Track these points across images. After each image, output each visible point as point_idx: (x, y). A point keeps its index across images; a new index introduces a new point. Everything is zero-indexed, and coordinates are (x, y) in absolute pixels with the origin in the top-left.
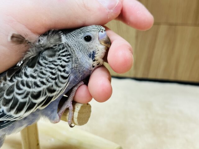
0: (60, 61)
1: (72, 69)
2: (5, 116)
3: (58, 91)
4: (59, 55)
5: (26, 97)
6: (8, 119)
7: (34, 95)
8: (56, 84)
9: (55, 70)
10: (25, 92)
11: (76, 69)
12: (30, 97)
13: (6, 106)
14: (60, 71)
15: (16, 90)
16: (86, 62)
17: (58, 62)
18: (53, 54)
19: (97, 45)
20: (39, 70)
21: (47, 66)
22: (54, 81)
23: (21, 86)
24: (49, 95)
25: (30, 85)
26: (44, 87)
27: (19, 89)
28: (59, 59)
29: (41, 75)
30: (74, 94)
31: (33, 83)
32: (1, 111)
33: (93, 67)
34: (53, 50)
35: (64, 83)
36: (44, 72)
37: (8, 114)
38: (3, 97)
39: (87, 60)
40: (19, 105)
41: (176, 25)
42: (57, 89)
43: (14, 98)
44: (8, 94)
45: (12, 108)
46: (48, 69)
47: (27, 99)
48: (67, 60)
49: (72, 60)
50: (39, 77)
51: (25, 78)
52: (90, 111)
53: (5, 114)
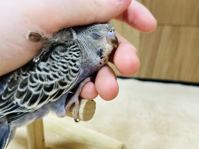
0: (71, 55)
1: (82, 63)
2: (19, 108)
3: (69, 84)
4: (70, 50)
5: (39, 89)
6: (21, 111)
7: (47, 88)
8: (67, 77)
9: (67, 64)
10: (38, 84)
11: (85, 63)
12: (43, 90)
13: (20, 98)
14: (71, 65)
15: (30, 83)
16: (95, 59)
17: (69, 57)
18: (65, 49)
19: (104, 44)
20: (51, 64)
21: (59, 60)
22: (65, 75)
23: (35, 79)
24: (61, 87)
25: (43, 78)
26: (56, 80)
27: (33, 82)
28: (70, 54)
29: (53, 69)
30: (81, 89)
31: (46, 76)
32: (15, 103)
33: (101, 64)
34: (64, 46)
35: (75, 77)
36: (56, 66)
37: (22, 106)
38: (17, 90)
39: (96, 58)
40: (33, 97)
41: (180, 26)
42: (68, 82)
43: (27, 90)
44: (22, 87)
45: (25, 100)
46: (60, 64)
47: (40, 92)
48: (77, 55)
49: (82, 56)
50: (52, 70)
51: (38, 72)
52: (95, 108)
53: (19, 106)
